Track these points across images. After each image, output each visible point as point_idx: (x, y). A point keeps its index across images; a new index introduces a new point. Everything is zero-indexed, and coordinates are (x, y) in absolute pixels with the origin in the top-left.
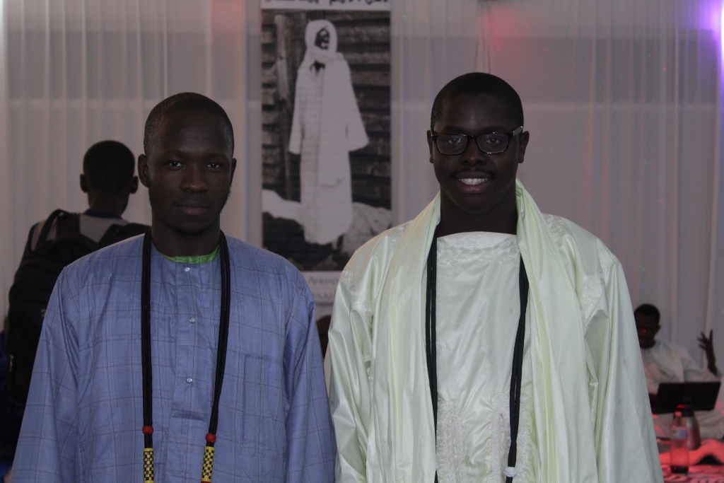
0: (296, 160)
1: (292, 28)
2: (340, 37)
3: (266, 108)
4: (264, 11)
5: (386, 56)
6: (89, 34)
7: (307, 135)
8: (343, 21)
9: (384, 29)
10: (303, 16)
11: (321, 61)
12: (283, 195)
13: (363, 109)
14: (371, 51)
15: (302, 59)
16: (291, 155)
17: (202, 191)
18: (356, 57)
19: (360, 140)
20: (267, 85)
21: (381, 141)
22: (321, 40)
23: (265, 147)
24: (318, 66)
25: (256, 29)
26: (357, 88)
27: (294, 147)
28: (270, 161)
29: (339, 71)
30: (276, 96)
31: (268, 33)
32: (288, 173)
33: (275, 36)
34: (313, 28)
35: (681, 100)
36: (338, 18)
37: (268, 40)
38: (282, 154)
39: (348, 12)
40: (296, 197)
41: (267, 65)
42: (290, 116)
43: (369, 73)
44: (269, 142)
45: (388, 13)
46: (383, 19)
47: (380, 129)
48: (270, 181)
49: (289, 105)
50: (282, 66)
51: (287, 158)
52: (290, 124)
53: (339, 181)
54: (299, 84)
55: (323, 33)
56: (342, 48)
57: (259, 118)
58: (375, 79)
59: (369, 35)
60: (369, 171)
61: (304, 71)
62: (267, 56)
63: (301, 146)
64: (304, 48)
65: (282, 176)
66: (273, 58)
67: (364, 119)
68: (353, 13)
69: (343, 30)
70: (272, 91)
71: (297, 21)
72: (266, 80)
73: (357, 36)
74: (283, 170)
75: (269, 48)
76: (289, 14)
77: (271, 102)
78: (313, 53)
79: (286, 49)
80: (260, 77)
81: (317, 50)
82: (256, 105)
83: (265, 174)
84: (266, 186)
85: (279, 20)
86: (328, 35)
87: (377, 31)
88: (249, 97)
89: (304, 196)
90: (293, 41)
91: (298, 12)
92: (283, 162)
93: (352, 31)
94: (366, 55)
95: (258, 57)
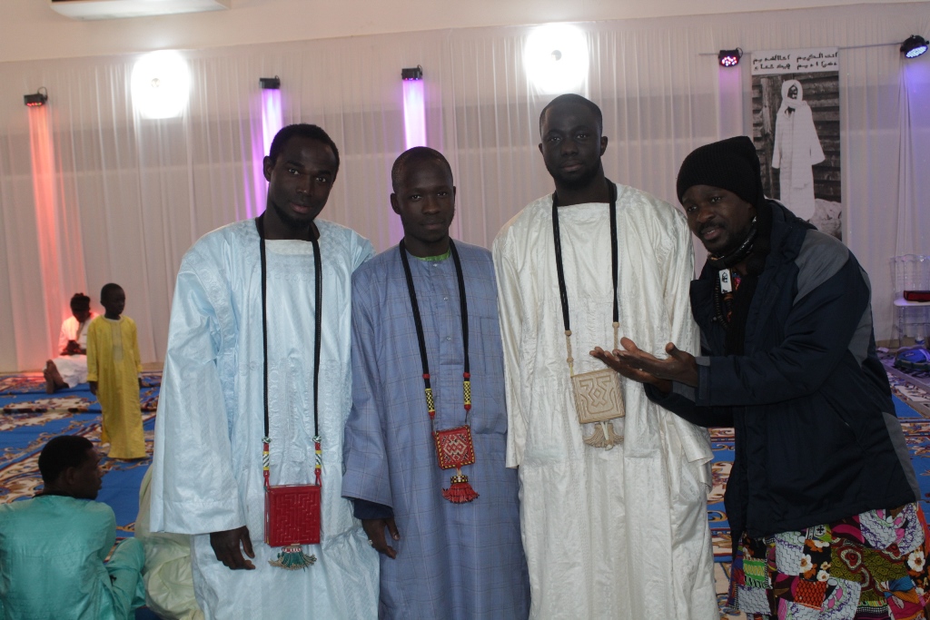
1: (772, 86)
2: (804, 90)
4: (753, 76)
5: (836, 101)
7: (783, 156)
8: (806, 79)
9: (834, 83)
10: (779, 78)
11: (792, 107)
14: (826, 99)
15: (779, 107)
16: (773, 169)
17: (437, 213)
18: (816, 103)
19: (820, 158)
20: (756, 125)
21: (833, 158)
22: (792, 93)
24: (790, 110)
25: (749, 88)
26: (817, 123)
27: (775, 164)
29: (804, 112)
30: (762, 131)
31: (757, 91)
32: (771, 181)
33: (761, 92)
34: (786, 86)
36: (803, 78)
37: (756, 95)
38: (767, 169)
39: (809, 74)
40: (777, 197)
41: (756, 111)
42: (773, 144)
43: (824, 113)
45: (837, 72)
46: (834, 77)
47: (832, 149)
49: (771, 137)
50: (766, 112)
51: (770, 171)
52: (772, 149)
53: (805, 185)
54: (777, 123)
55: (794, 88)
56: (806, 97)
58: (828, 116)
59: (824, 88)
60: (826, 178)
61: (781, 114)
62: (756, 106)
63: (780, 163)
64: (781, 99)
66: (760, 107)
67: (821, 143)
68: (813, 74)
69: (807, 86)
70: (760, 128)
71: (775, 82)
72: (756, 121)
73: (816, 89)
74: (768, 180)
75: (757, 100)
76: (770, 77)
77: (759, 136)
78: (787, 102)
79: (769, 100)
80: (751, 117)
81: (789, 99)
85: (764, 82)
86: (796, 89)
87: (829, 85)
89: (782, 196)
90: (773, 95)
91: (776, 76)
92: (768, 174)
93: (812, 86)
94: (823, 101)
95: (750, 106)
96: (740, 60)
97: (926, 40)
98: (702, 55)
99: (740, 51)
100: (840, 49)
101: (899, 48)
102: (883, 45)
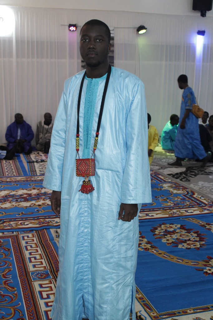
3: (82, 61)
5: (113, 48)
6: (37, 41)
9: (112, 41)
35: (186, 61)
45: (113, 37)
57: (80, 64)
82: (80, 61)
88: (78, 59)
96: (77, 28)
97: (146, 27)
98: (62, 25)
99: (77, 25)
100: (115, 28)
101: (136, 30)
102: (130, 28)
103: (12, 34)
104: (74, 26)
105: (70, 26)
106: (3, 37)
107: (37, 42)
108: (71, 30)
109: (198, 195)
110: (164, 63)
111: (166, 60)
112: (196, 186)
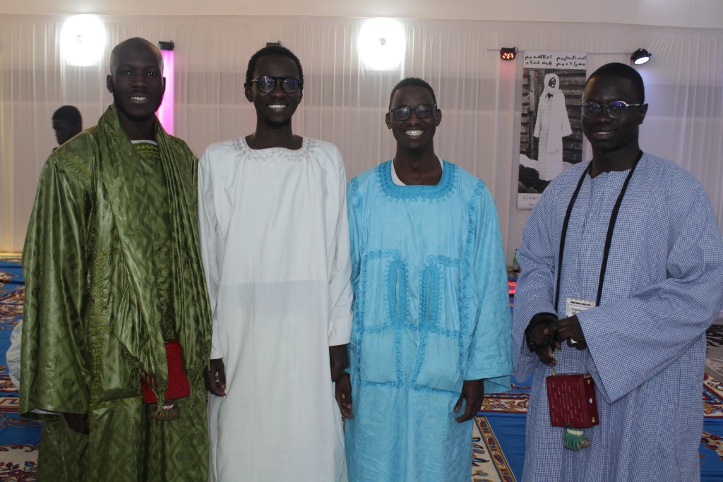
0: (537, 140)
1: (538, 77)
2: (560, 82)
3: (523, 115)
4: (525, 69)
7: (542, 128)
8: (563, 74)
9: (582, 78)
10: (543, 72)
11: (551, 93)
12: (530, 157)
13: (570, 117)
14: (576, 89)
15: (542, 92)
16: (535, 138)
18: (568, 91)
19: (568, 132)
20: (524, 104)
21: (578, 133)
22: (551, 83)
23: (522, 133)
24: (550, 95)
25: (521, 77)
26: (568, 107)
27: (536, 134)
28: (524, 140)
29: (559, 98)
30: (528, 109)
31: (526, 79)
32: (532, 146)
33: (529, 81)
34: (548, 78)
36: (560, 73)
37: (526, 83)
38: (530, 137)
39: (565, 70)
40: (536, 158)
41: (525, 94)
42: (535, 119)
43: (574, 100)
44: (524, 131)
45: (585, 71)
46: (582, 74)
47: (578, 127)
48: (524, 150)
49: (534, 114)
50: (532, 95)
51: (532, 139)
52: (535, 123)
53: (557, 151)
54: (539, 104)
55: (553, 80)
56: (561, 87)
57: (520, 120)
58: (575, 102)
59: (575, 81)
60: (572, 147)
61: (543, 98)
62: (525, 90)
63: (540, 134)
64: (543, 87)
65: (529, 148)
66: (528, 91)
67: (570, 121)
68: (567, 70)
69: (563, 79)
70: (527, 107)
71: (540, 74)
72: (524, 102)
73: (569, 81)
74: (530, 145)
75: (526, 86)
76: (536, 70)
77: (526, 112)
78: (547, 89)
79: (535, 86)
80: (522, 100)
81: (550, 88)
82: (519, 114)
83: (521, 146)
84: (521, 152)
85: (532, 73)
86: (555, 81)
87: (579, 79)
88: (515, 110)
89: (539, 158)
90: (538, 83)
91: (541, 70)
92: (530, 141)
93: (567, 79)
94: (573, 91)
95: (521, 91)
96: (516, 56)
97: (649, 52)
98: (489, 50)
99: (516, 50)
100: (588, 54)
101: (630, 56)
102: (618, 54)
103: (400, 66)
104: (512, 51)
105: (504, 51)
106: (383, 72)
107: (442, 79)
108: (506, 59)
109: (713, 381)
110: (684, 119)
111: (689, 115)
112: (716, 364)
